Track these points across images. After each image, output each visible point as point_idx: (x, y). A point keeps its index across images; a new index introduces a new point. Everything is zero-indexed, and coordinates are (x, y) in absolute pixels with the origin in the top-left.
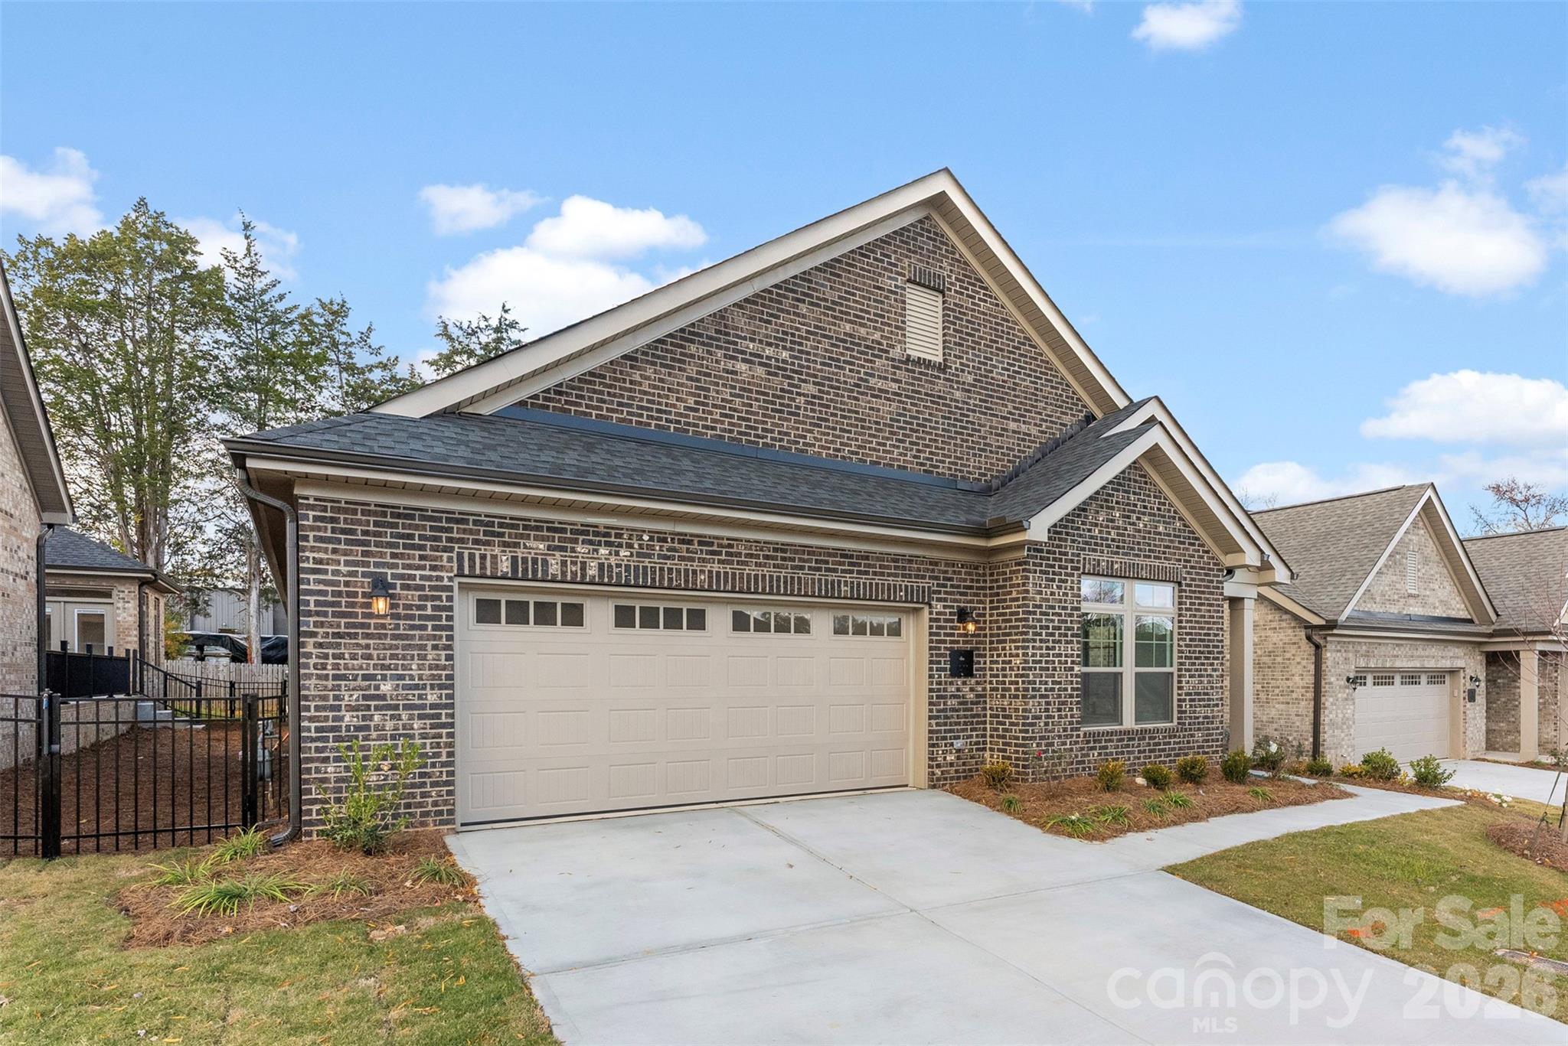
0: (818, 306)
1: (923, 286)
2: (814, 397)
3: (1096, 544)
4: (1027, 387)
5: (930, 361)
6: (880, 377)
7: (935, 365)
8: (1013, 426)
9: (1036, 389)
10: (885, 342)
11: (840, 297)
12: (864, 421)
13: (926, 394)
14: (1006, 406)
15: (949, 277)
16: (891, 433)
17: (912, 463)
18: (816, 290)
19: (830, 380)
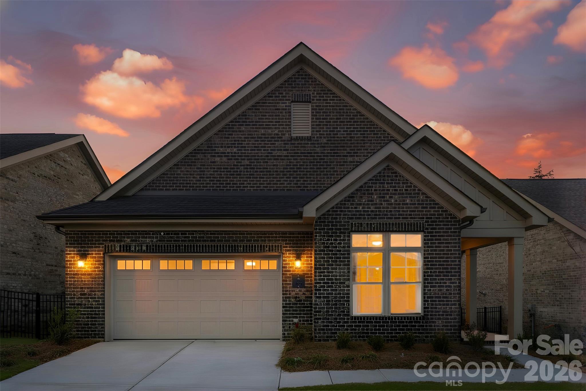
0: (249, 125)
1: (300, 102)
2: (247, 165)
3: (360, 215)
4: (358, 137)
5: (302, 137)
6: (278, 150)
7: (305, 138)
8: (350, 159)
9: (364, 137)
10: (280, 133)
11: (259, 119)
12: (270, 171)
13: (302, 153)
14: (346, 150)
15: (313, 94)
16: (283, 175)
17: (294, 187)
18: (249, 119)
19: (255, 156)
